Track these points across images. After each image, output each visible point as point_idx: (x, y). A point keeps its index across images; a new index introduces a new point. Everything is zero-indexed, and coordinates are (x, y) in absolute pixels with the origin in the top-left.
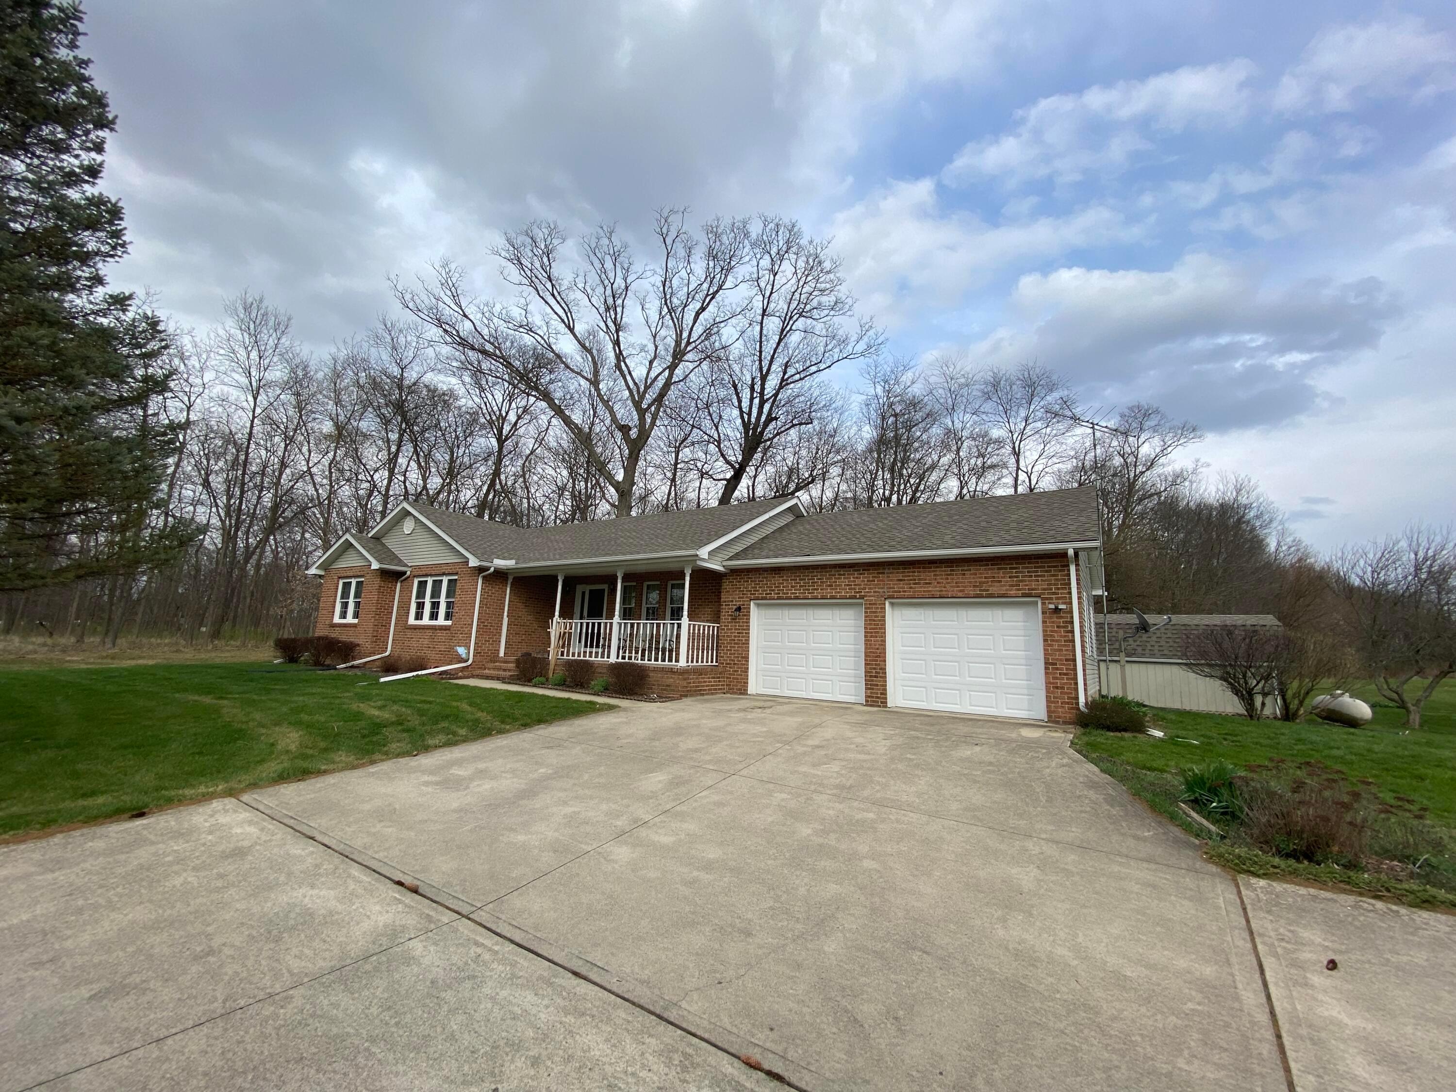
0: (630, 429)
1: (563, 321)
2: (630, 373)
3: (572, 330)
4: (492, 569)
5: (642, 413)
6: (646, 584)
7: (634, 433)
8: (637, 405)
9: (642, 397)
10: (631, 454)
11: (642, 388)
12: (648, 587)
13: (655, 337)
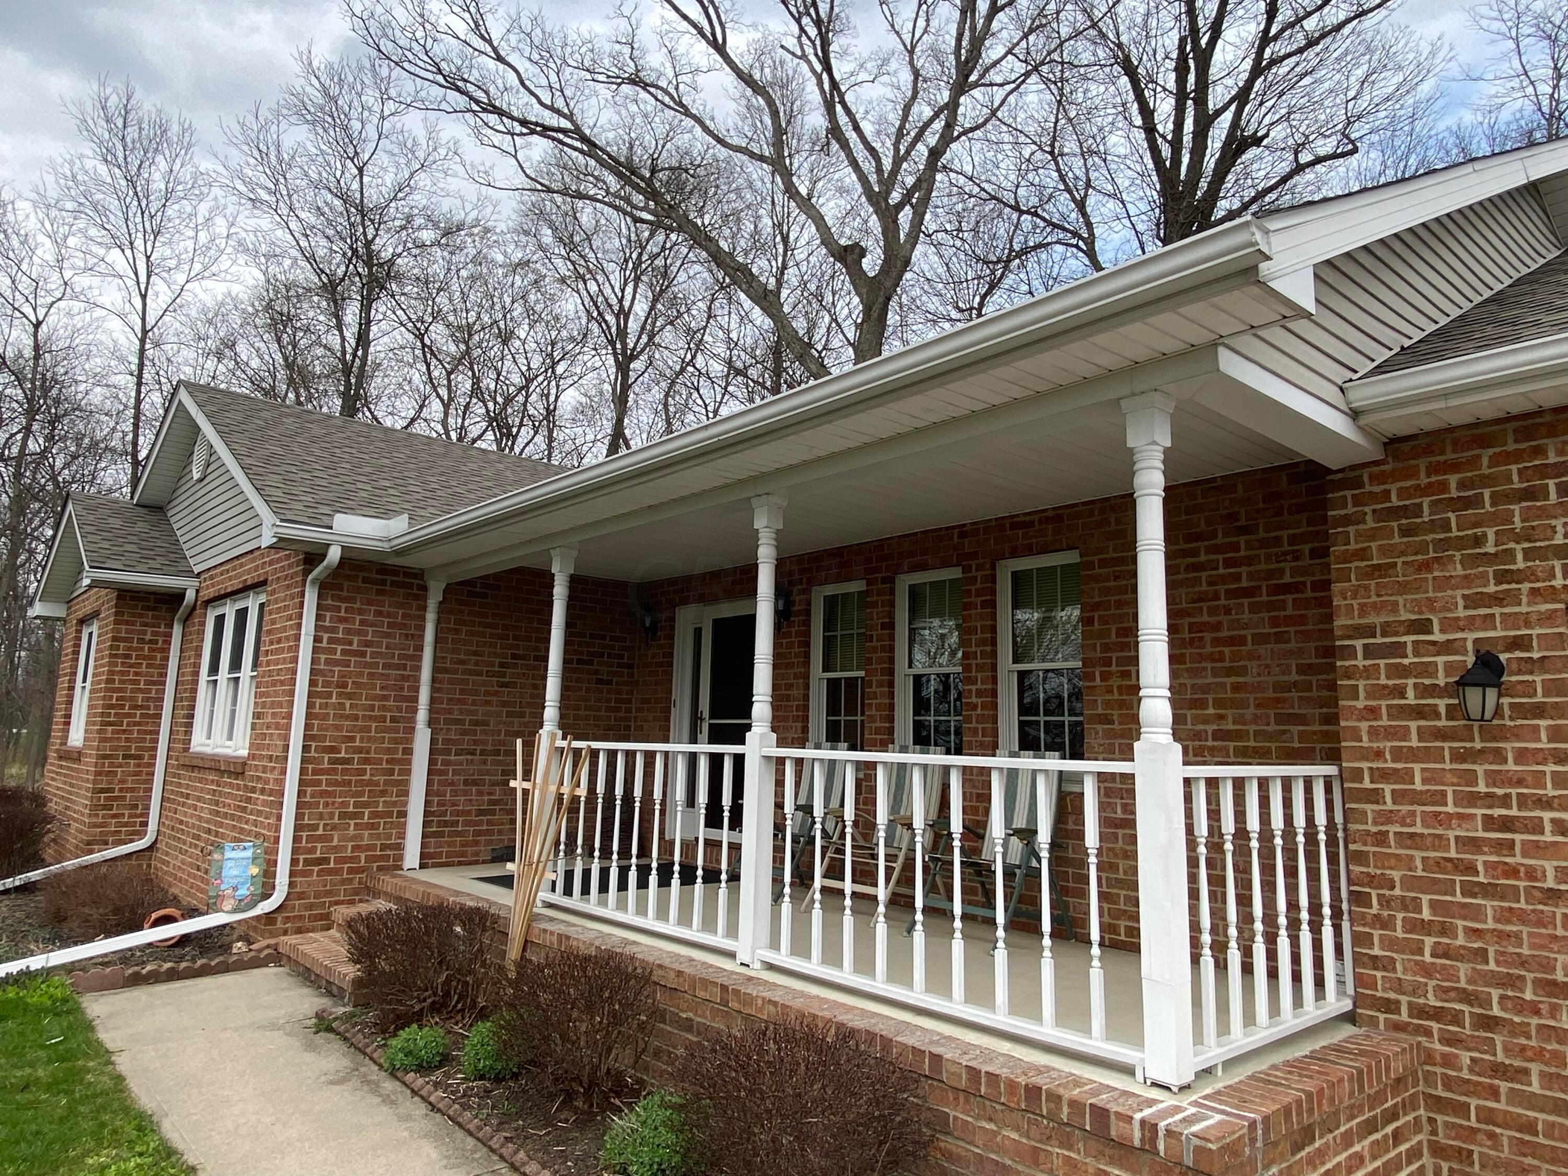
0: (863, 253)
1: (701, 32)
2: (857, 128)
3: (720, 48)
4: (334, 554)
5: (888, 216)
6: (904, 582)
7: (871, 264)
8: (878, 200)
9: (888, 183)
10: (867, 311)
11: (887, 164)
12: (915, 594)
13: (911, 52)
